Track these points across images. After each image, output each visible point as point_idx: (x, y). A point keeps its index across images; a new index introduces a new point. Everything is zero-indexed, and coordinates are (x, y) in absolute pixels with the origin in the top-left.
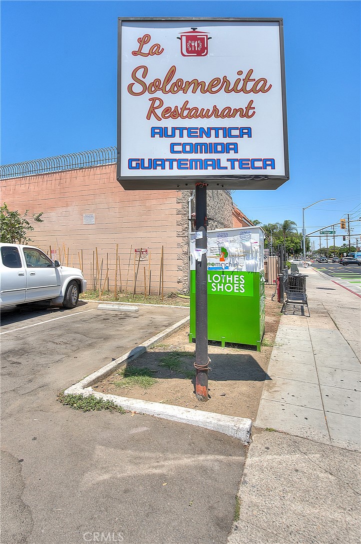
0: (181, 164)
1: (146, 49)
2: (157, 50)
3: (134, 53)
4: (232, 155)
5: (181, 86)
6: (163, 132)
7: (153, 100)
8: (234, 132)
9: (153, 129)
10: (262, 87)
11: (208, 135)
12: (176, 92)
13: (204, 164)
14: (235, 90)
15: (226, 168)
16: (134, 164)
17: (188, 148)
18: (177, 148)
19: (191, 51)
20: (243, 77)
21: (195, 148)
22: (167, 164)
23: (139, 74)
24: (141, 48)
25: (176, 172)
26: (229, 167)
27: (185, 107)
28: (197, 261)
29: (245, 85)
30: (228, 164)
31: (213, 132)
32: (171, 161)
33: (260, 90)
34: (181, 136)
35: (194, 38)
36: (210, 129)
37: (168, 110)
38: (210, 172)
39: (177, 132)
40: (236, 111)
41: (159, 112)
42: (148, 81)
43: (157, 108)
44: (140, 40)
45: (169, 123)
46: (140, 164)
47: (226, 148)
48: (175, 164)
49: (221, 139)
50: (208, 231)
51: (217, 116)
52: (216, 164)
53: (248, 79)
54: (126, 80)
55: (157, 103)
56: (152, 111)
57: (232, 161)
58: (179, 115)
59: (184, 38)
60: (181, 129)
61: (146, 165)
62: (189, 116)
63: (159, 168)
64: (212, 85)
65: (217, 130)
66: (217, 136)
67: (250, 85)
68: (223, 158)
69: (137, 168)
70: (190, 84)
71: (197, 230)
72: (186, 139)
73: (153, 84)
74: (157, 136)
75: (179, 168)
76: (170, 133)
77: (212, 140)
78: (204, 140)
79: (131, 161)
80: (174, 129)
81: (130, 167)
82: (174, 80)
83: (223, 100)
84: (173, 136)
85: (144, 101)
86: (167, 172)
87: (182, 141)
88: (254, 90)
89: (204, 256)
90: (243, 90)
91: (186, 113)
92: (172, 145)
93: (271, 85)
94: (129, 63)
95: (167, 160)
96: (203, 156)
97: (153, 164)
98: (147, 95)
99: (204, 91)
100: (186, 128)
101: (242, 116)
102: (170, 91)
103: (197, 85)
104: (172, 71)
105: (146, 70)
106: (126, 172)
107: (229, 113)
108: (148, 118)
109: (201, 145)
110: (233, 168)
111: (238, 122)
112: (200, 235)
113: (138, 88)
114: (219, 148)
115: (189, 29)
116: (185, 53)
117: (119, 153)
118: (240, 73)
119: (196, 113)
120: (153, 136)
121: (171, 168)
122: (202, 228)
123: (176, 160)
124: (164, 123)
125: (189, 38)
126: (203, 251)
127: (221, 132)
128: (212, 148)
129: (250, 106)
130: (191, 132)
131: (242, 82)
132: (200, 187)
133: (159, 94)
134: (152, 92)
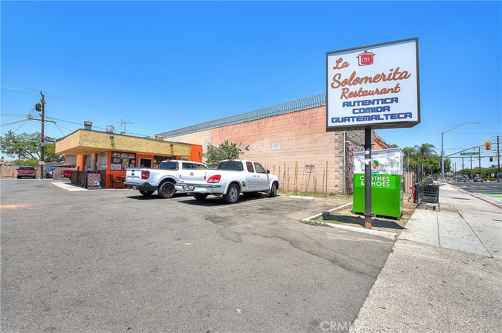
0: (358, 119)
1: (340, 65)
2: (346, 65)
3: (334, 68)
4: (386, 112)
5: (359, 81)
6: (349, 104)
7: (344, 89)
8: (387, 101)
9: (344, 103)
10: (405, 76)
11: (373, 103)
12: (356, 84)
13: (371, 118)
14: (389, 79)
15: (383, 119)
16: (334, 120)
17: (362, 111)
18: (356, 111)
19: (364, 63)
20: (393, 72)
21: (365, 111)
22: (351, 119)
23: (337, 78)
24: (337, 65)
25: (356, 123)
26: (385, 119)
27: (360, 91)
28: (365, 164)
29: (394, 76)
30: (384, 117)
31: (376, 102)
32: (353, 118)
33: (403, 78)
34: (358, 105)
35: (366, 56)
36: (374, 100)
37: (352, 93)
38: (374, 121)
39: (356, 103)
40: (389, 90)
41: (347, 95)
42: (341, 81)
43: (346, 93)
44: (337, 62)
45: (352, 100)
46: (337, 120)
47: (383, 109)
48: (355, 119)
49: (380, 105)
50: (372, 151)
51: (378, 94)
52: (378, 117)
53: (396, 73)
54: (330, 81)
55: (346, 90)
56: (343, 94)
57: (386, 116)
58: (357, 95)
59: (360, 57)
60: (358, 102)
61: (340, 120)
62: (363, 95)
63: (347, 121)
64: (375, 78)
65: (378, 100)
66: (378, 103)
67: (397, 76)
68: (382, 114)
69: (336, 122)
70: (363, 79)
71: (366, 150)
72: (361, 106)
73: (343, 82)
74: (346, 106)
75: (357, 120)
76: (352, 104)
77: (376, 105)
78: (371, 106)
79: (333, 119)
80: (354, 102)
81: (333, 122)
82: (355, 78)
83: (381, 85)
84: (354, 105)
85: (339, 91)
86: (351, 123)
87: (359, 107)
88: (400, 78)
89: (370, 162)
90: (394, 79)
91: (361, 94)
92: (354, 110)
93: (410, 74)
94: (332, 73)
95: (351, 117)
96: (371, 114)
97: (344, 120)
98: (341, 87)
99: (370, 82)
100: (361, 101)
101: (392, 92)
102: (352, 84)
103: (368, 79)
104: (354, 74)
105: (340, 75)
106: (330, 124)
107: (385, 91)
108: (341, 98)
109: (369, 108)
110: (387, 119)
111: (391, 95)
112: (368, 152)
113: (336, 84)
114: (379, 109)
115: (363, 52)
116: (360, 64)
117: (327, 116)
118: (392, 70)
119: (366, 93)
120: (344, 106)
121: (353, 121)
122: (369, 149)
123: (355, 117)
124: (349, 100)
125: (362, 57)
126: (369, 160)
127: (380, 101)
128: (375, 110)
129: (397, 86)
130: (364, 103)
131: (393, 75)
132: (368, 129)
133: (347, 86)
134: (343, 86)
